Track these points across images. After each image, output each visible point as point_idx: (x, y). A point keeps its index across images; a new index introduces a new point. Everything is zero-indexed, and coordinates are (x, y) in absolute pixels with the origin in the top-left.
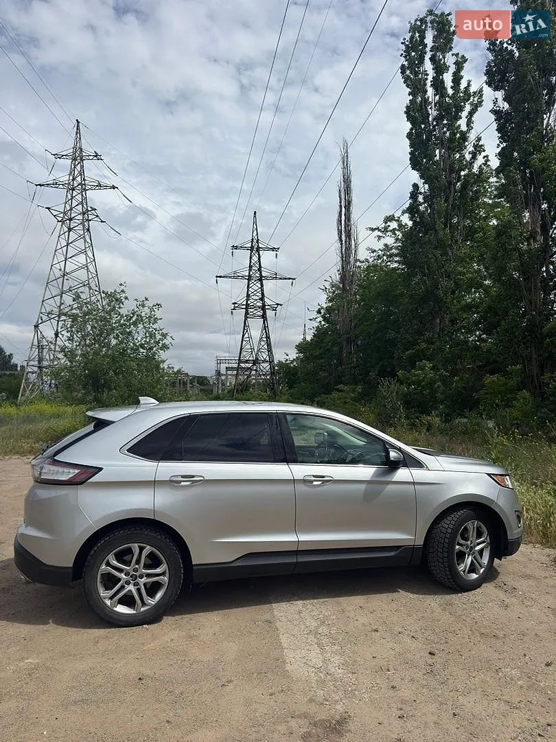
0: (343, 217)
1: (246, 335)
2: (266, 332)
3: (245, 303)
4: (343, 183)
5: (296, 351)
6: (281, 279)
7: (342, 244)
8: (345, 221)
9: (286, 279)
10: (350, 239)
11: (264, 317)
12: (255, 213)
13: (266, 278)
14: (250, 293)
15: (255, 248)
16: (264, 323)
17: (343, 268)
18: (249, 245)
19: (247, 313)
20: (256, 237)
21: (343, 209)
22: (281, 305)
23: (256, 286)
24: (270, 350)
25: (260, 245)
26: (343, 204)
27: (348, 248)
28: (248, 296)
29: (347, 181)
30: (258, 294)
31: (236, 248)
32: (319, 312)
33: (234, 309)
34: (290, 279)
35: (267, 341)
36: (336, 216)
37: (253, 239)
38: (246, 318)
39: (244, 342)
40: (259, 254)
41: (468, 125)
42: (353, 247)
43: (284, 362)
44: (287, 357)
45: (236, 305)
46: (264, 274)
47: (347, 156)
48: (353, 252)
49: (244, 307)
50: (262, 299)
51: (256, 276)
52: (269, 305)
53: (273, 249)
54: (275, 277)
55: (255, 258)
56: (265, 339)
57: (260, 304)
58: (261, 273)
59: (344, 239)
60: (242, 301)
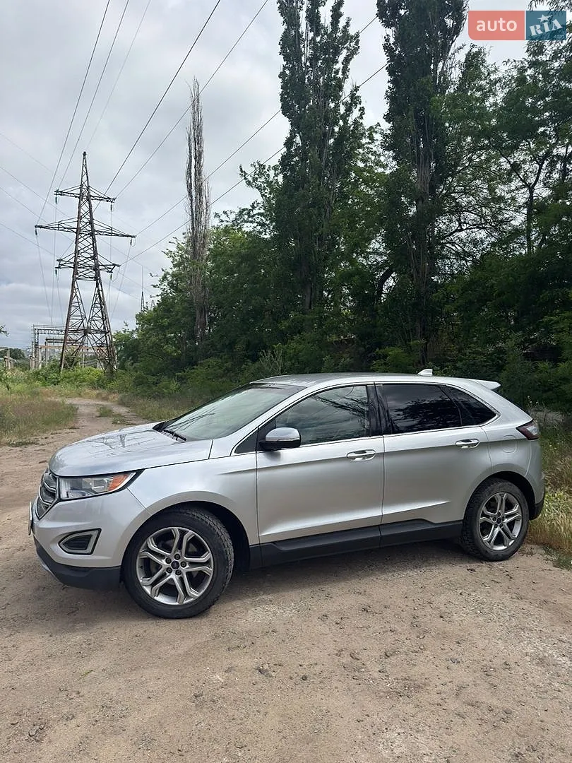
0: (193, 170)
1: (75, 300)
2: (100, 296)
3: (73, 260)
4: (193, 131)
5: (135, 321)
6: (117, 235)
7: (191, 200)
8: (195, 174)
9: (123, 236)
10: (200, 195)
11: (97, 278)
12: (85, 154)
13: (100, 233)
14: (79, 249)
15: (85, 196)
16: (97, 286)
17: (193, 228)
18: (78, 192)
19: (75, 273)
20: (86, 183)
21: (193, 160)
22: (118, 266)
23: (86, 242)
24: (104, 318)
25: (92, 194)
26: (193, 154)
27: (199, 206)
28: (77, 252)
29: (197, 127)
30: (89, 251)
31: (61, 193)
32: (165, 278)
33: (59, 268)
34: (128, 236)
35: (102, 307)
36: (185, 167)
37: (82, 185)
38: (74, 279)
39: (73, 308)
40: (90, 203)
41: (344, 73)
42: (204, 204)
43: (123, 332)
44: (126, 328)
45: (62, 263)
46: (96, 228)
47: (198, 99)
48: (205, 211)
49: (72, 265)
50: (94, 257)
51: (87, 229)
52: (102, 265)
53: (108, 199)
54: (110, 232)
55: (85, 208)
56: (99, 306)
57: (92, 263)
58: (92, 227)
59: (194, 193)
60: (69, 258)
